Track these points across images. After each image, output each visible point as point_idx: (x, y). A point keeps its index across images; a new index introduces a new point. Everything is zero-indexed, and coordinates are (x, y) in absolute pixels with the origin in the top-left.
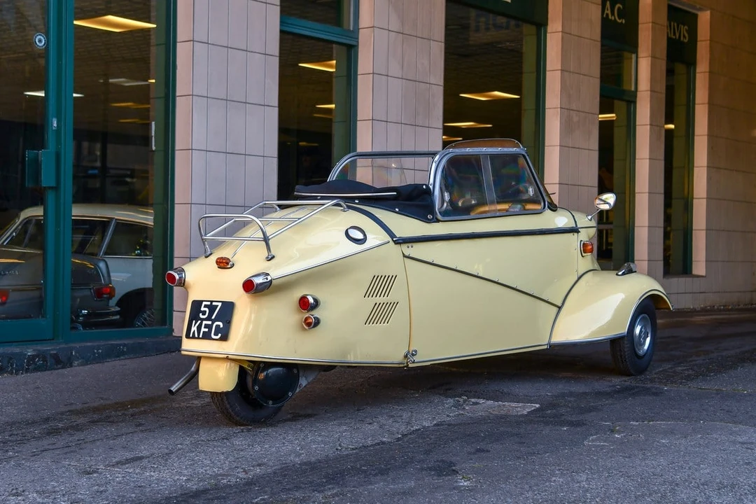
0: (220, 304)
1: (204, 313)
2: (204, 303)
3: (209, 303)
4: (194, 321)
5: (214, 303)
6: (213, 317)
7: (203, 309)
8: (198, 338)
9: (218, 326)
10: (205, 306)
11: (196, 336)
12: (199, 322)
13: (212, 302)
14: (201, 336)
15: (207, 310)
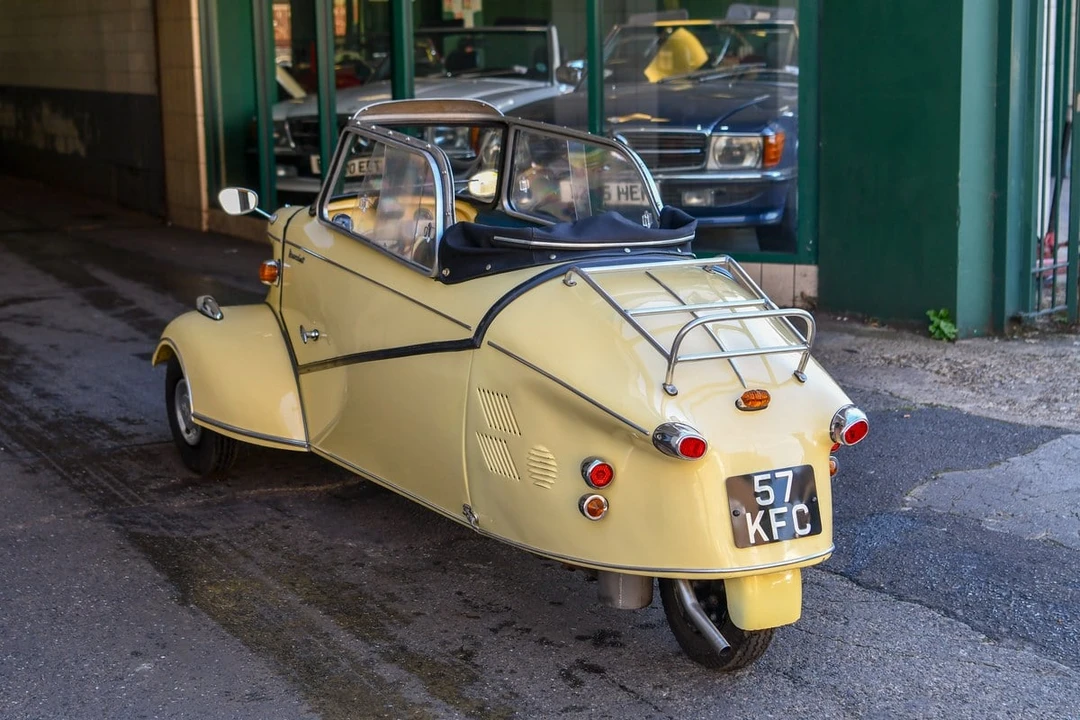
0: (790, 474)
1: (765, 495)
2: (757, 479)
3: (768, 476)
4: (748, 515)
5: (778, 475)
6: (787, 499)
7: (758, 489)
8: (772, 540)
9: (800, 514)
10: (762, 483)
11: (766, 538)
12: (761, 513)
13: (773, 473)
14: (776, 537)
15: (767, 488)
